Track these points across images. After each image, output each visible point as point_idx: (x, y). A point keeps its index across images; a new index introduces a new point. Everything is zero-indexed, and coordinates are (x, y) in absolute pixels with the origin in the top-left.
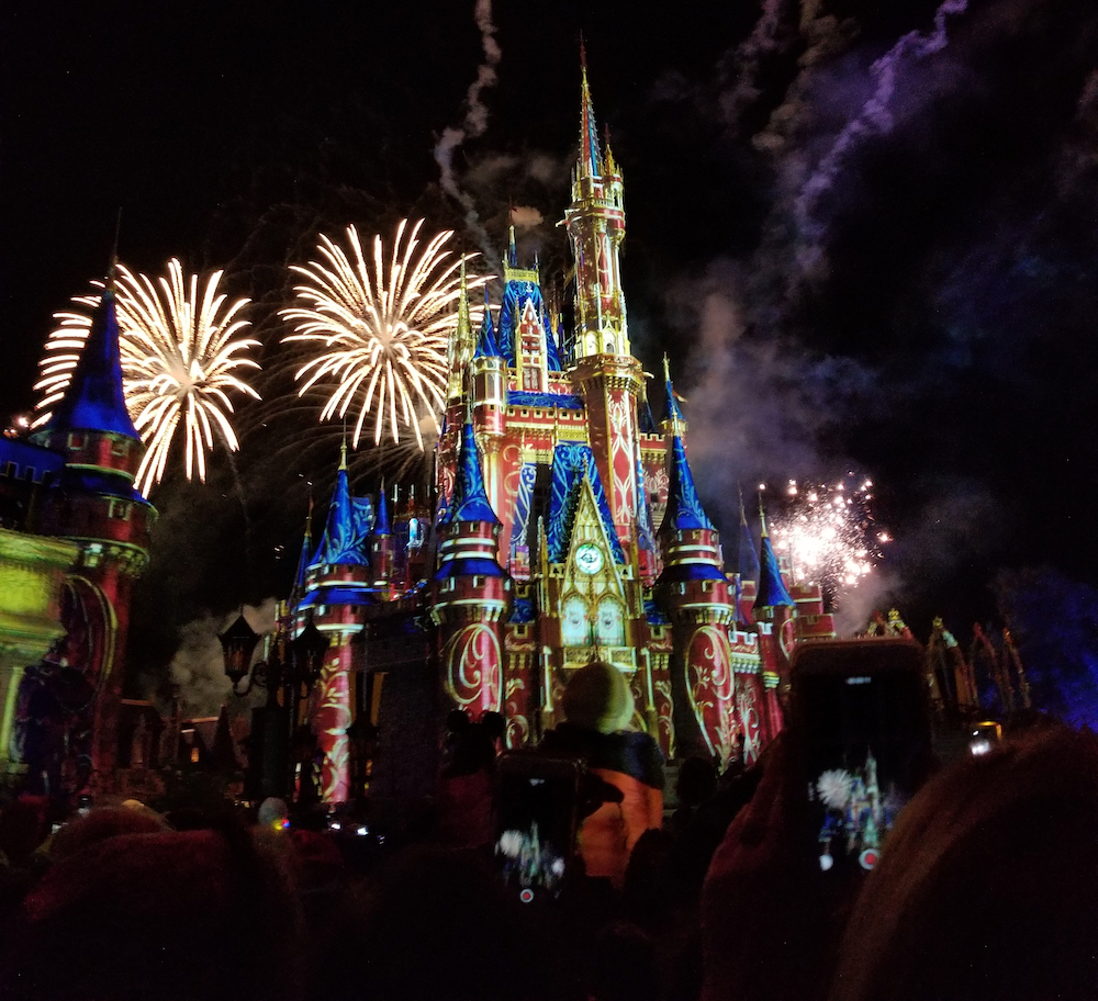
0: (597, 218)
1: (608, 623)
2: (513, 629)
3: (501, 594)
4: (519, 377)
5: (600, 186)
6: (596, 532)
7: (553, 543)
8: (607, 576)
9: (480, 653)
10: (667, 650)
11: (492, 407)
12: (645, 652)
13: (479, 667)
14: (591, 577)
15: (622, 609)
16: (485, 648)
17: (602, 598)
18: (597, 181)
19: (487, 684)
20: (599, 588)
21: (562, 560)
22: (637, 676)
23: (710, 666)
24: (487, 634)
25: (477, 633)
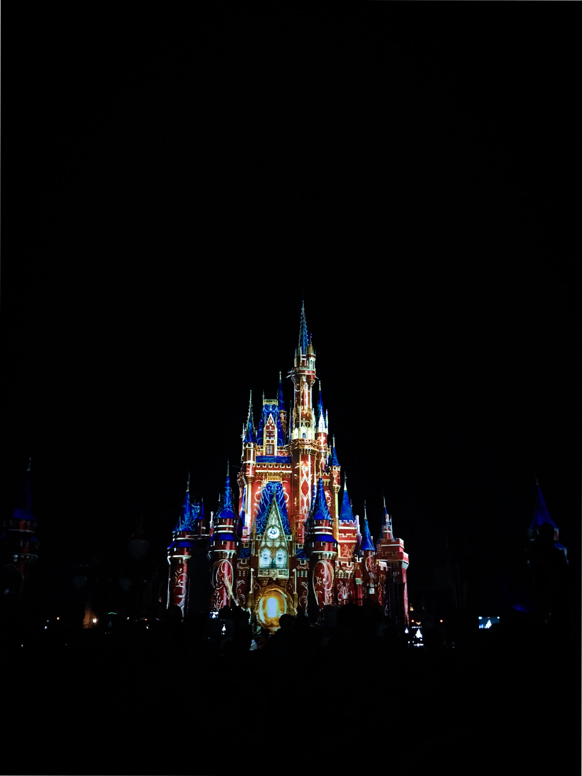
0: (302, 375)
1: (280, 558)
2: (240, 561)
3: (234, 547)
4: (264, 449)
5: (305, 359)
6: (277, 521)
7: (260, 526)
8: (281, 539)
9: (224, 570)
10: (307, 570)
11: (249, 464)
12: (294, 570)
13: (224, 576)
14: (274, 540)
15: (287, 553)
16: (226, 569)
17: (278, 549)
18: (303, 357)
19: (226, 582)
20: (277, 544)
21: (262, 534)
22: (290, 580)
23: (322, 577)
24: (227, 563)
25: (223, 562)
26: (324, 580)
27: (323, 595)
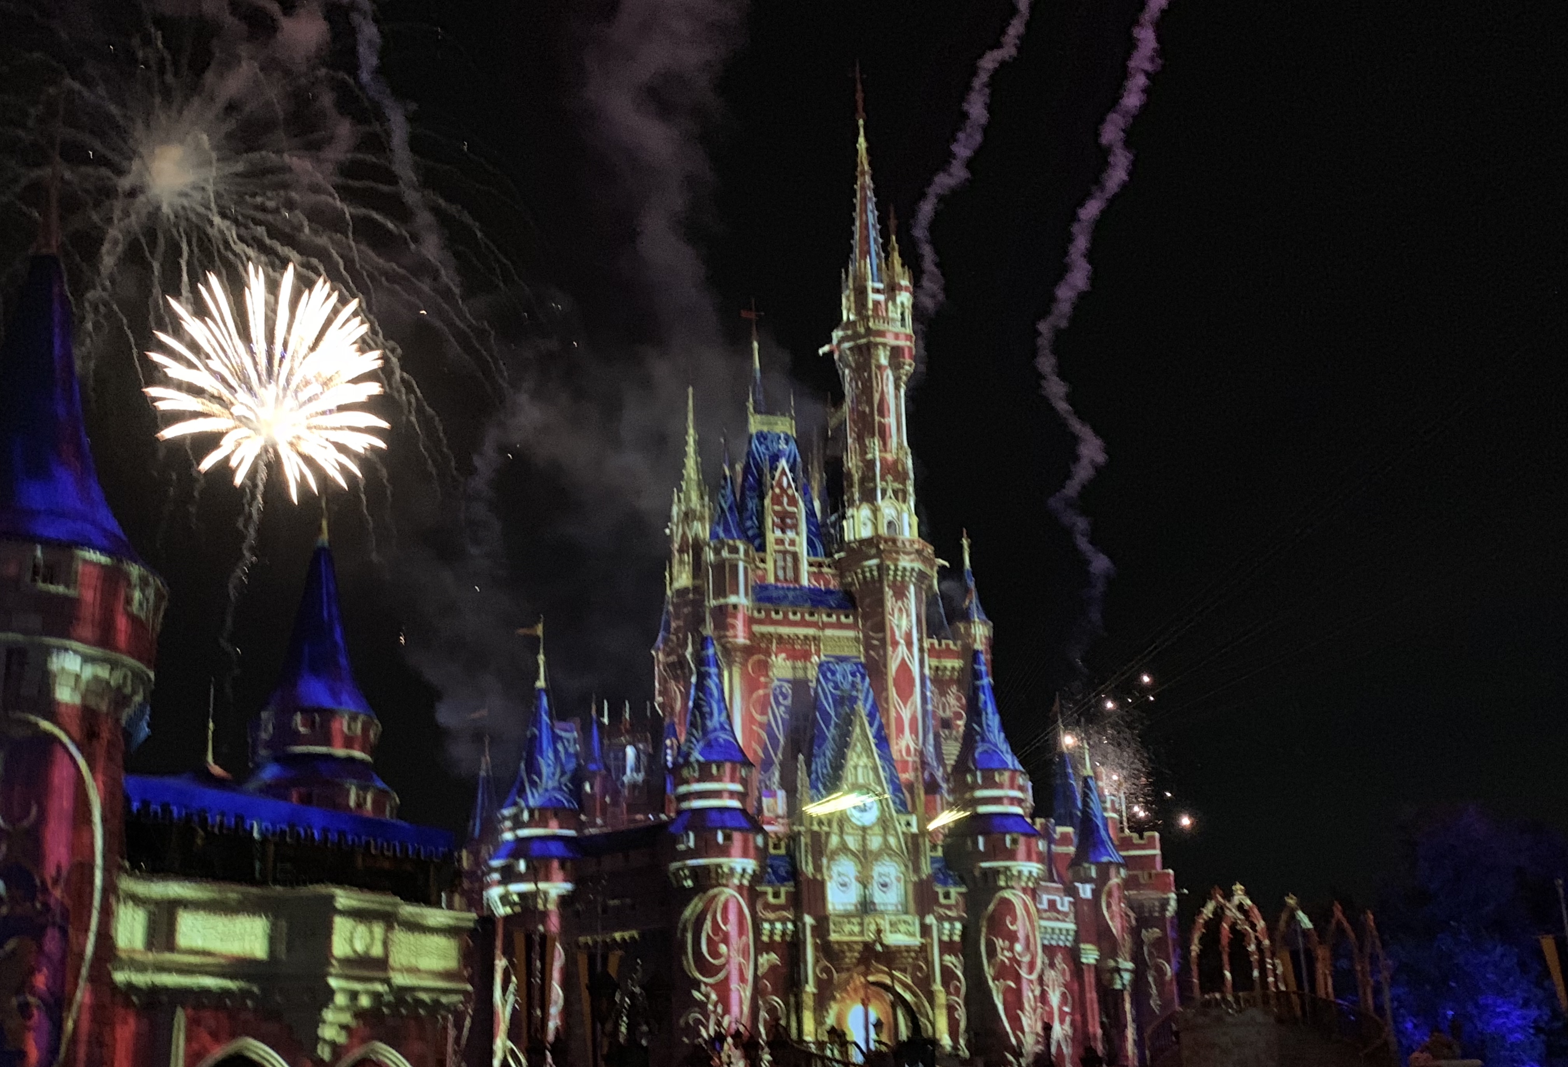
0: (876, 345)
1: (884, 885)
2: (765, 893)
3: (752, 851)
4: (770, 565)
5: (881, 298)
6: (871, 774)
8: (884, 829)
9: (725, 924)
10: (959, 919)
11: (735, 607)
12: (930, 919)
13: (726, 940)
14: (865, 830)
15: (903, 868)
16: (733, 917)
17: (877, 856)
18: (877, 291)
19: (736, 959)
20: (875, 842)
22: (923, 949)
23: (1012, 938)
24: (735, 900)
25: (722, 898)
26: (1018, 947)
27: (1018, 993)
